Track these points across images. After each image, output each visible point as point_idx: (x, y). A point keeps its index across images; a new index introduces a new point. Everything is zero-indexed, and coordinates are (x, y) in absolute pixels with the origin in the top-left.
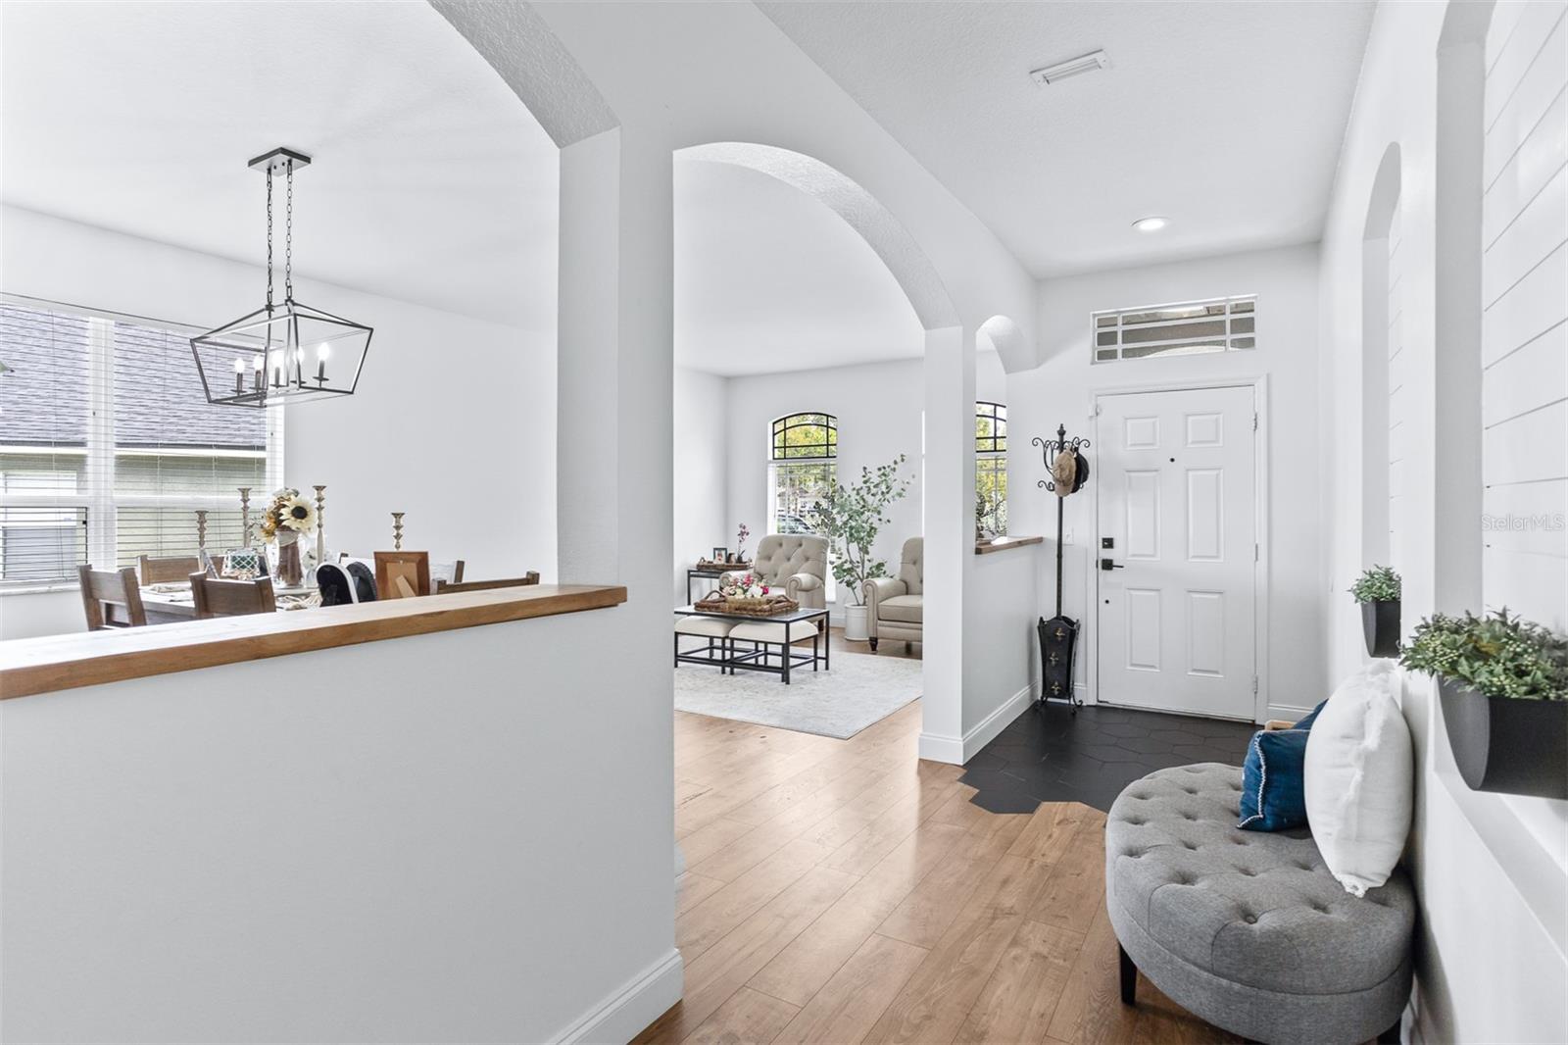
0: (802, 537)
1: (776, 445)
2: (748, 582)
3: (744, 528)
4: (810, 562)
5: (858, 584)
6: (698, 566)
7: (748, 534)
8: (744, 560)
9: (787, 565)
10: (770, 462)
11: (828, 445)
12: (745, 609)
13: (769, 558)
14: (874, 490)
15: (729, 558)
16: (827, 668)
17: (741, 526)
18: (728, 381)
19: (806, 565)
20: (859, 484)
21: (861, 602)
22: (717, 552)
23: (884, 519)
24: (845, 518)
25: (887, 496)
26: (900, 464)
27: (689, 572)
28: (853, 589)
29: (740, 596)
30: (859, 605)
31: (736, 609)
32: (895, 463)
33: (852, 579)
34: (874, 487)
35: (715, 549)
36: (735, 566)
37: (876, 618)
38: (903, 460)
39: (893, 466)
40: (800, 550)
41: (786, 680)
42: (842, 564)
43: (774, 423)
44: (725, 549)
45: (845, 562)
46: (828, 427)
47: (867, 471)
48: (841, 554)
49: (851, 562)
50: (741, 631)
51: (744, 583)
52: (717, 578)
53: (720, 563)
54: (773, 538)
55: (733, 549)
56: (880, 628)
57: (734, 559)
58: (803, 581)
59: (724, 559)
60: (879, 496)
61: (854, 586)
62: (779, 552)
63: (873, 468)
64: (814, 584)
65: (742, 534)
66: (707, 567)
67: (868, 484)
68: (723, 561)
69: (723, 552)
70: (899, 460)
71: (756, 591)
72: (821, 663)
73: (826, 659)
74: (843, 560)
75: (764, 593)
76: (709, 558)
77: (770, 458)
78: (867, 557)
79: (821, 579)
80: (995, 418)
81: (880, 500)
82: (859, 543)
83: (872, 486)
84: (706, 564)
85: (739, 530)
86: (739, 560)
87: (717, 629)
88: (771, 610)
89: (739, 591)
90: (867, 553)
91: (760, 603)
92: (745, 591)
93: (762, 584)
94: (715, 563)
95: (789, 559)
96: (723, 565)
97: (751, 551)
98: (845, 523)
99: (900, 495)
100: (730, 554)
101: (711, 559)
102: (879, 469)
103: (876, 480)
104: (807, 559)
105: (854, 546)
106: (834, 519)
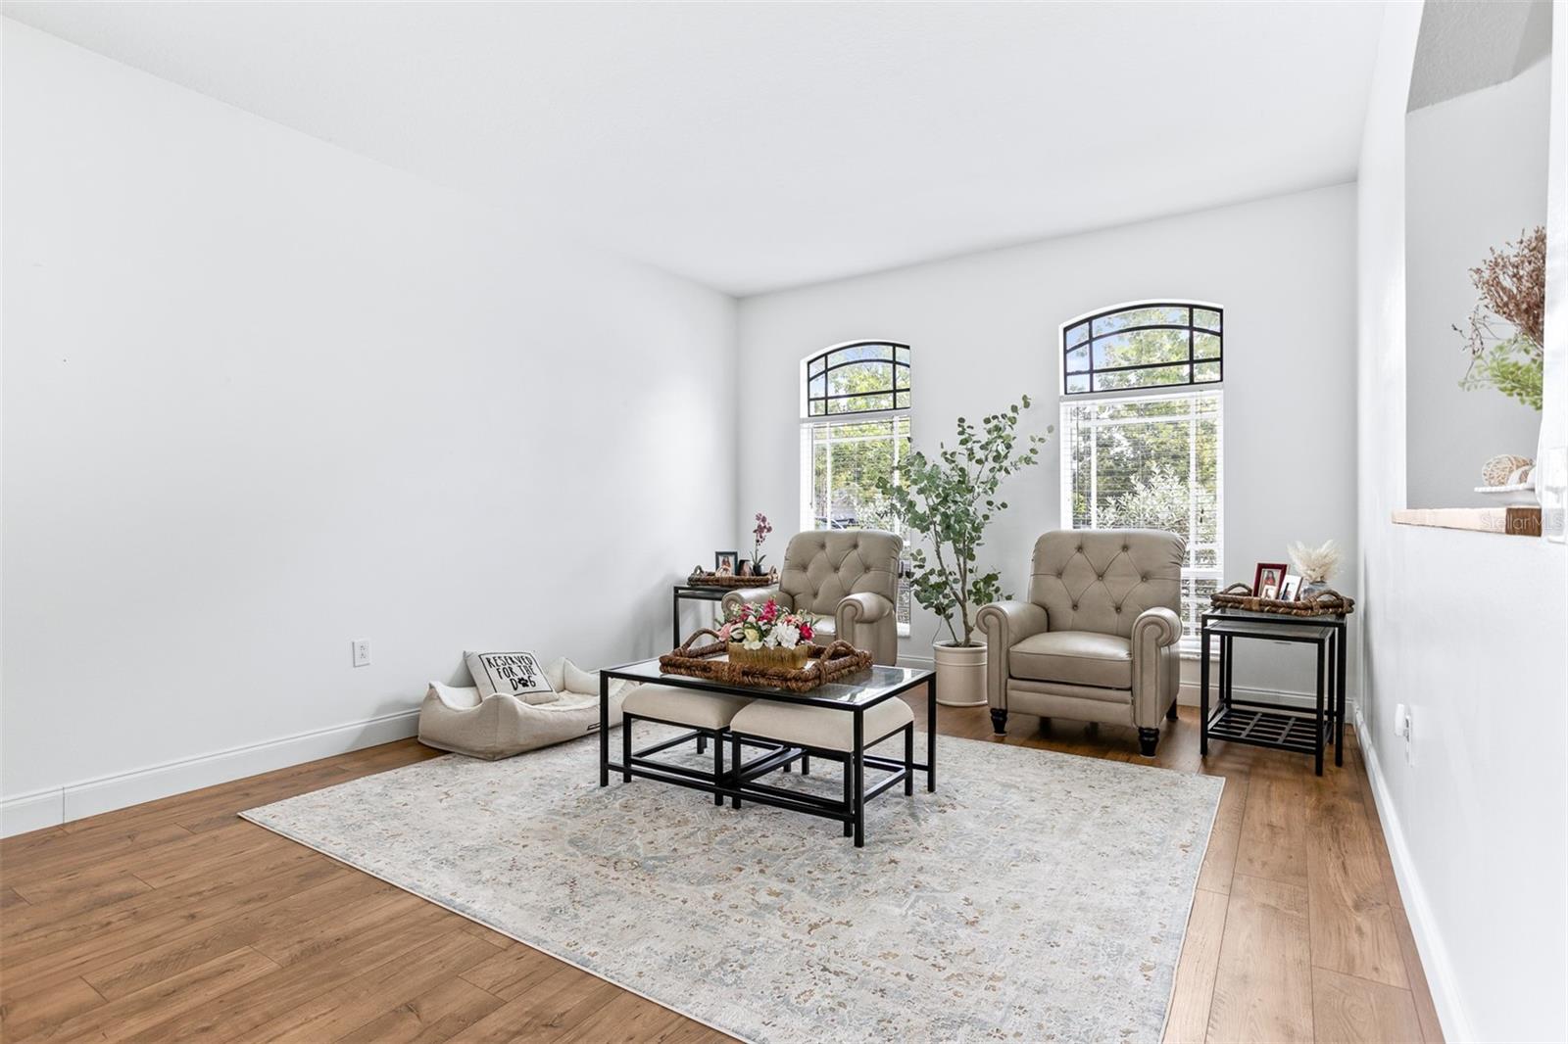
0: (858, 533)
1: (812, 396)
2: (770, 615)
3: (764, 520)
4: (872, 573)
5: (956, 610)
6: (690, 580)
7: (769, 530)
8: (764, 569)
9: (833, 579)
10: (804, 421)
11: (895, 391)
12: (763, 675)
13: (804, 568)
14: (979, 454)
15: (740, 566)
16: (931, 788)
17: (758, 519)
18: (739, 300)
19: (866, 578)
20: (953, 444)
21: (961, 639)
22: (721, 559)
23: (998, 502)
24: (934, 500)
25: (1006, 463)
26: (1022, 410)
27: (676, 589)
28: (948, 617)
29: (752, 643)
30: (957, 645)
31: (745, 673)
32: (1014, 409)
33: (946, 602)
34: (982, 448)
35: (718, 554)
36: (748, 581)
37: (1005, 675)
38: (1027, 405)
39: (1010, 414)
40: (854, 554)
41: (854, 829)
42: (925, 577)
43: (809, 363)
44: (735, 554)
45: (932, 572)
46: (894, 363)
47: (966, 425)
48: (923, 560)
49: (942, 573)
50: (753, 719)
51: (762, 618)
52: (720, 599)
53: (724, 575)
54: (809, 535)
55: (747, 554)
56: (1013, 694)
57: (747, 568)
58: (865, 605)
59: (732, 569)
60: (990, 464)
61: (950, 611)
62: (821, 557)
63: (975, 420)
64: (882, 609)
65: (760, 530)
66: (705, 582)
67: (969, 445)
68: (731, 573)
69: (731, 559)
70: (1020, 404)
71: (786, 634)
72: (920, 778)
73: (930, 768)
74: (927, 569)
75: (802, 638)
76: (709, 567)
77: (804, 414)
78: (970, 564)
79: (892, 602)
80: (1191, 328)
81: (992, 470)
82: (955, 542)
83: (976, 447)
84: (703, 576)
85: (755, 524)
86: (757, 570)
87: (706, 712)
88: (818, 677)
89: (751, 634)
90: (972, 557)
91: (794, 658)
92: (763, 634)
93: (798, 618)
94: (718, 575)
95: (836, 569)
96: (730, 579)
97: (774, 556)
98: (934, 509)
99: (1028, 460)
100: (742, 562)
101: (713, 569)
102: (987, 421)
103: (984, 438)
104: (867, 569)
105: (948, 547)
106: (912, 504)
